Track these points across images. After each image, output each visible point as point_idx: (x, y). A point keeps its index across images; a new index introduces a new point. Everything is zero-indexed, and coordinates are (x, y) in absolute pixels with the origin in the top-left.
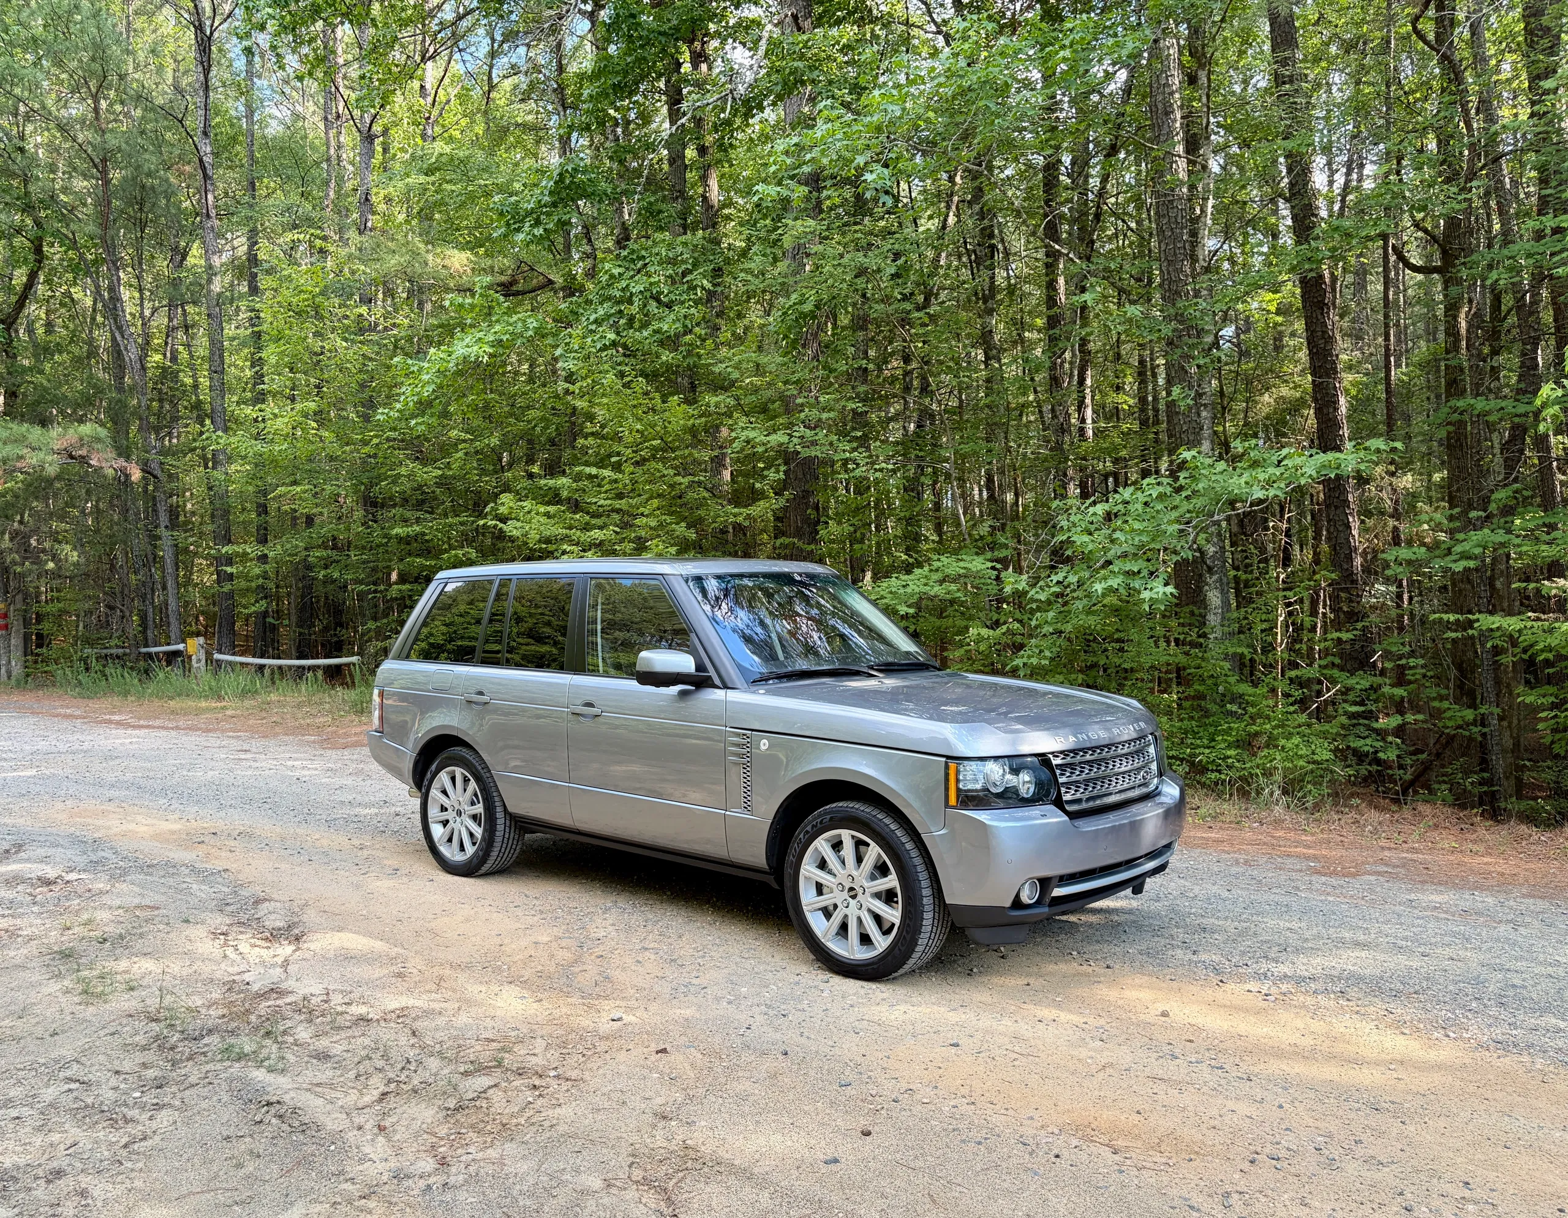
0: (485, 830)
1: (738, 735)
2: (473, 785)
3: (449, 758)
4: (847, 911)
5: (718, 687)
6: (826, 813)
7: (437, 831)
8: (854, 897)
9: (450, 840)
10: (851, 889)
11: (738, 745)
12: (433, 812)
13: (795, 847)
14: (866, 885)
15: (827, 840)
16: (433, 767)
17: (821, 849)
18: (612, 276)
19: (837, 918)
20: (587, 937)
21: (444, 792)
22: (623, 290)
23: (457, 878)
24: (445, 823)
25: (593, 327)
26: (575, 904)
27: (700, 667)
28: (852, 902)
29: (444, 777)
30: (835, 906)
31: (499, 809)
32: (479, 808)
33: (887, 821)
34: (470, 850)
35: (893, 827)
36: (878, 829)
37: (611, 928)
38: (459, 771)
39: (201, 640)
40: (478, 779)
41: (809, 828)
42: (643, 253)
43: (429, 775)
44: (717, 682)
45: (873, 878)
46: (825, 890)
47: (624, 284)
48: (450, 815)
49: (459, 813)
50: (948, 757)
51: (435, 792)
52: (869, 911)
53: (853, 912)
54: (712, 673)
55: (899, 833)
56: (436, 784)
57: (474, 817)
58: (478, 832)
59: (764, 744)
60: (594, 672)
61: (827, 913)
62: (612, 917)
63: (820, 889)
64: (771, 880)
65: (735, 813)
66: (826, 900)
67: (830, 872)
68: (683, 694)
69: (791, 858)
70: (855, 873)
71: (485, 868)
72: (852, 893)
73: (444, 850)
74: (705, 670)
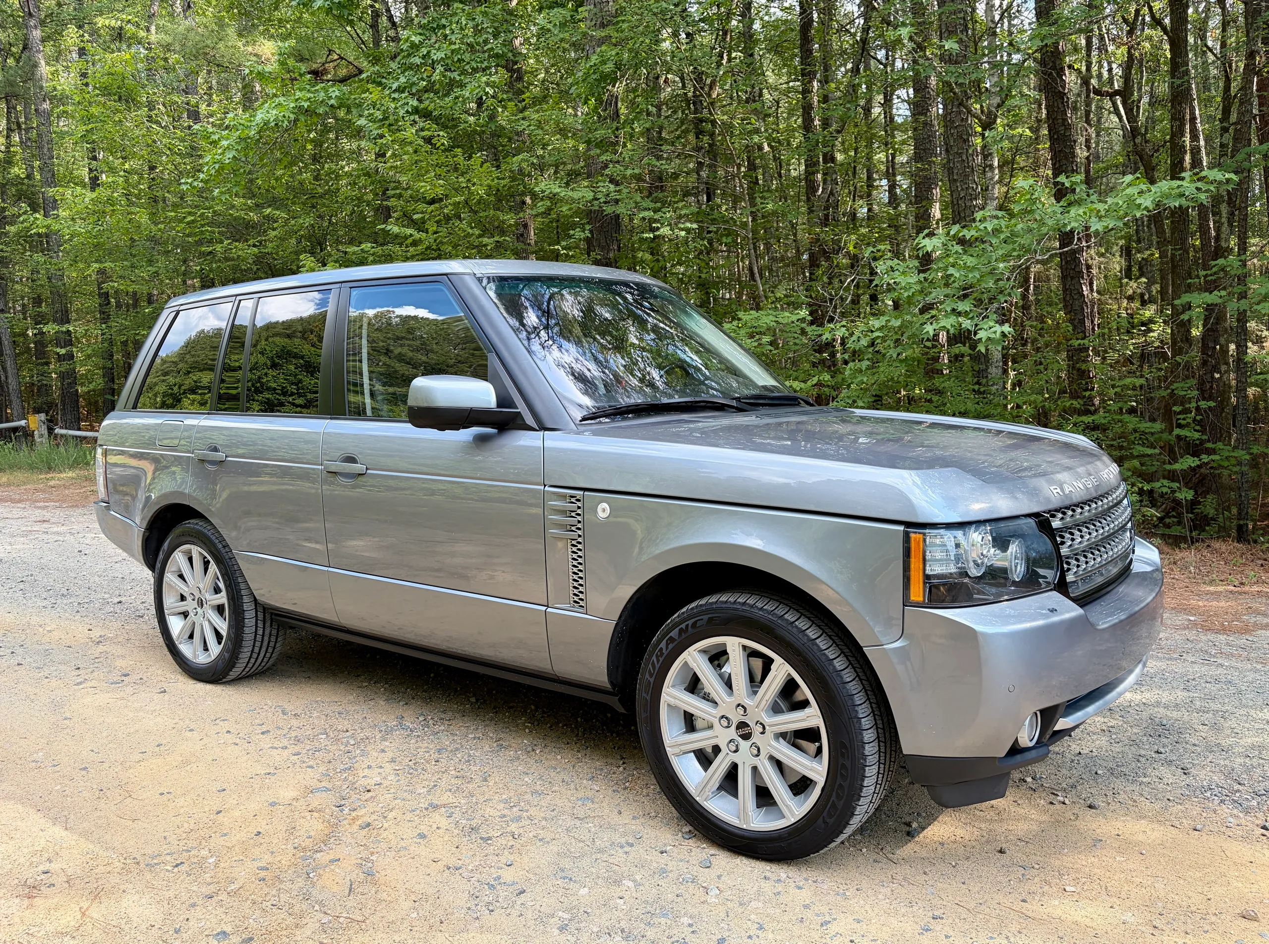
0: (230, 627)
1: (563, 497)
2: (213, 567)
3: (183, 534)
4: (735, 758)
5: (532, 429)
6: (701, 611)
7: (176, 625)
8: (746, 737)
9: (191, 637)
10: (742, 725)
11: (563, 512)
12: (170, 601)
13: (651, 661)
14: (767, 720)
15: (704, 651)
16: (166, 545)
17: (693, 665)
18: (413, 44)
19: (720, 766)
20: (353, 787)
21: (181, 576)
22: (424, 57)
23: (201, 686)
24: (185, 615)
25: (396, 95)
26: (346, 725)
27: (504, 401)
28: (744, 745)
29: (178, 558)
30: (717, 750)
31: (246, 599)
32: (222, 598)
33: (802, 624)
34: (215, 650)
35: (812, 633)
36: (788, 637)
37: (388, 767)
38: (196, 551)
39: (43, 416)
40: (219, 561)
41: (674, 633)
42: (443, 21)
43: (161, 556)
44: (530, 420)
45: (776, 709)
46: (699, 724)
47: (424, 51)
48: (190, 605)
49: (201, 604)
50: (908, 524)
51: (170, 577)
52: (772, 758)
53: (745, 759)
54: (522, 408)
55: (822, 643)
56: (170, 567)
57: (220, 609)
58: (223, 627)
59: (603, 510)
60: (359, 413)
61: (705, 758)
62: (393, 746)
63: (690, 722)
64: (614, 702)
65: (562, 611)
66: (702, 740)
67: (707, 698)
68: (482, 439)
69: (645, 677)
70: (748, 702)
71: (234, 674)
72: (744, 730)
73: (185, 649)
74: (512, 405)
